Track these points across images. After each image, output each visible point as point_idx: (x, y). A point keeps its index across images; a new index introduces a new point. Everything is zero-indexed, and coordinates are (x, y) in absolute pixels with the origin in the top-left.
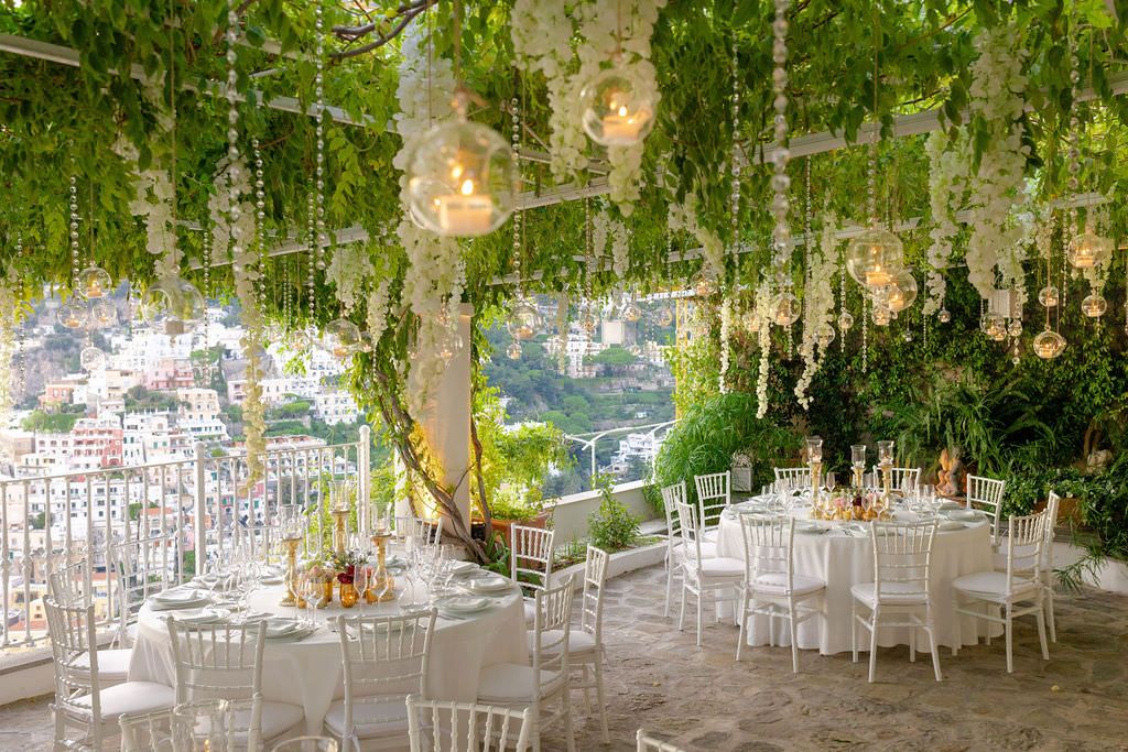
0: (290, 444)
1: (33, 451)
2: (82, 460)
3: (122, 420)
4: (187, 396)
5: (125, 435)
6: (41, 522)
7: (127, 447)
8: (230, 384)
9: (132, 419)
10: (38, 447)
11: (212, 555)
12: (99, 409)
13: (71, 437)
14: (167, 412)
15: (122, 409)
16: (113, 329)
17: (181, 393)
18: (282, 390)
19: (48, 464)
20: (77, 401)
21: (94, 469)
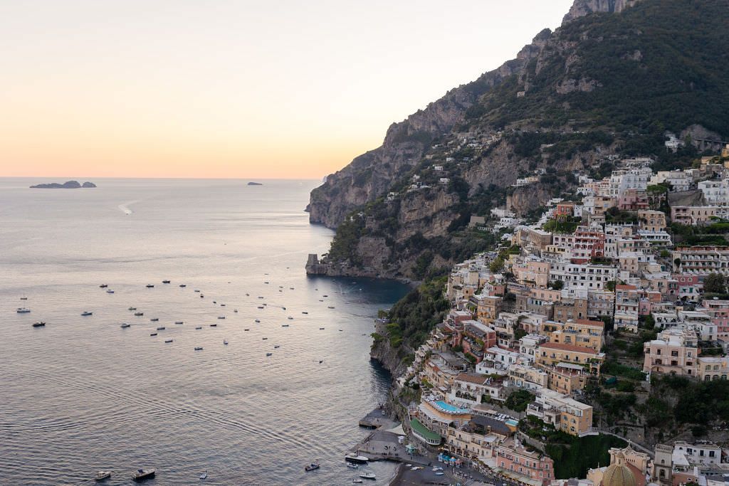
0: (716, 251)
1: (552, 244)
2: (580, 251)
3: (604, 228)
4: (644, 215)
5: (606, 238)
6: (558, 286)
7: (607, 245)
8: (673, 208)
9: (610, 228)
10: (554, 242)
11: (663, 319)
12: (589, 220)
13: (574, 237)
14: (632, 225)
15: (603, 221)
16: (581, 171)
17: (641, 213)
18: (709, 215)
19: (560, 252)
20: (576, 215)
21: (587, 257)
